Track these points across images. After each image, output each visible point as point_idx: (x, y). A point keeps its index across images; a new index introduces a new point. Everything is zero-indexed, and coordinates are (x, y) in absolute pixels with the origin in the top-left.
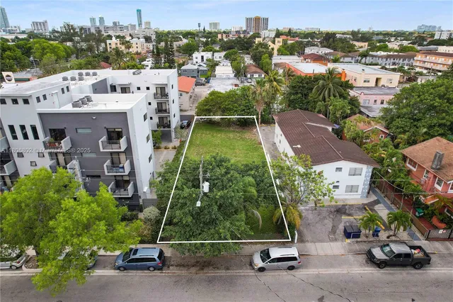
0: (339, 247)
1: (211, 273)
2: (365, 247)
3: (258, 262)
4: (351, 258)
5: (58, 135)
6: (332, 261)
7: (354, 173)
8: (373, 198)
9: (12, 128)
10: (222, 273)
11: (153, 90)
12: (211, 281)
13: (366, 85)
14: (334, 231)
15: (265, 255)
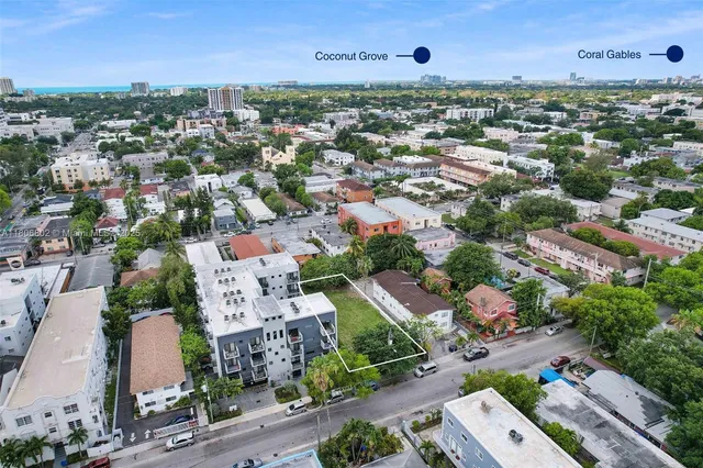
0: (450, 357)
1: (400, 385)
2: (461, 354)
3: (420, 373)
4: (457, 361)
5: (293, 333)
6: (447, 366)
7: (444, 316)
8: (455, 327)
9: (268, 334)
10: (404, 383)
11: (284, 277)
12: (403, 387)
13: (418, 227)
14: (444, 350)
15: (422, 369)
